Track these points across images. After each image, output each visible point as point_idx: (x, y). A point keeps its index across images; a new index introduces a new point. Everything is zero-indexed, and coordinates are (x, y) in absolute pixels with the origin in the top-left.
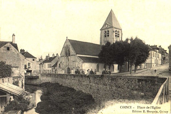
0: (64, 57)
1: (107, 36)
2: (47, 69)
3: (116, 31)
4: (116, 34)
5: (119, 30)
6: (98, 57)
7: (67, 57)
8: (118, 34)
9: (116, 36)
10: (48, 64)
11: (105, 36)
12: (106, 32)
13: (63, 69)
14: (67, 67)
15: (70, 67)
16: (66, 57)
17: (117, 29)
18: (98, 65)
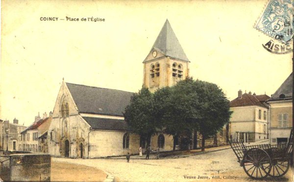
0: (58, 119)
1: (155, 75)
2: (32, 144)
3: (174, 65)
4: (174, 70)
5: (181, 63)
6: (123, 118)
7: (65, 118)
8: (180, 72)
9: (174, 75)
10: (33, 133)
11: (153, 76)
12: (153, 67)
13: (57, 143)
14: (64, 139)
15: (68, 139)
16: (62, 119)
17: (175, 61)
18: (126, 134)
